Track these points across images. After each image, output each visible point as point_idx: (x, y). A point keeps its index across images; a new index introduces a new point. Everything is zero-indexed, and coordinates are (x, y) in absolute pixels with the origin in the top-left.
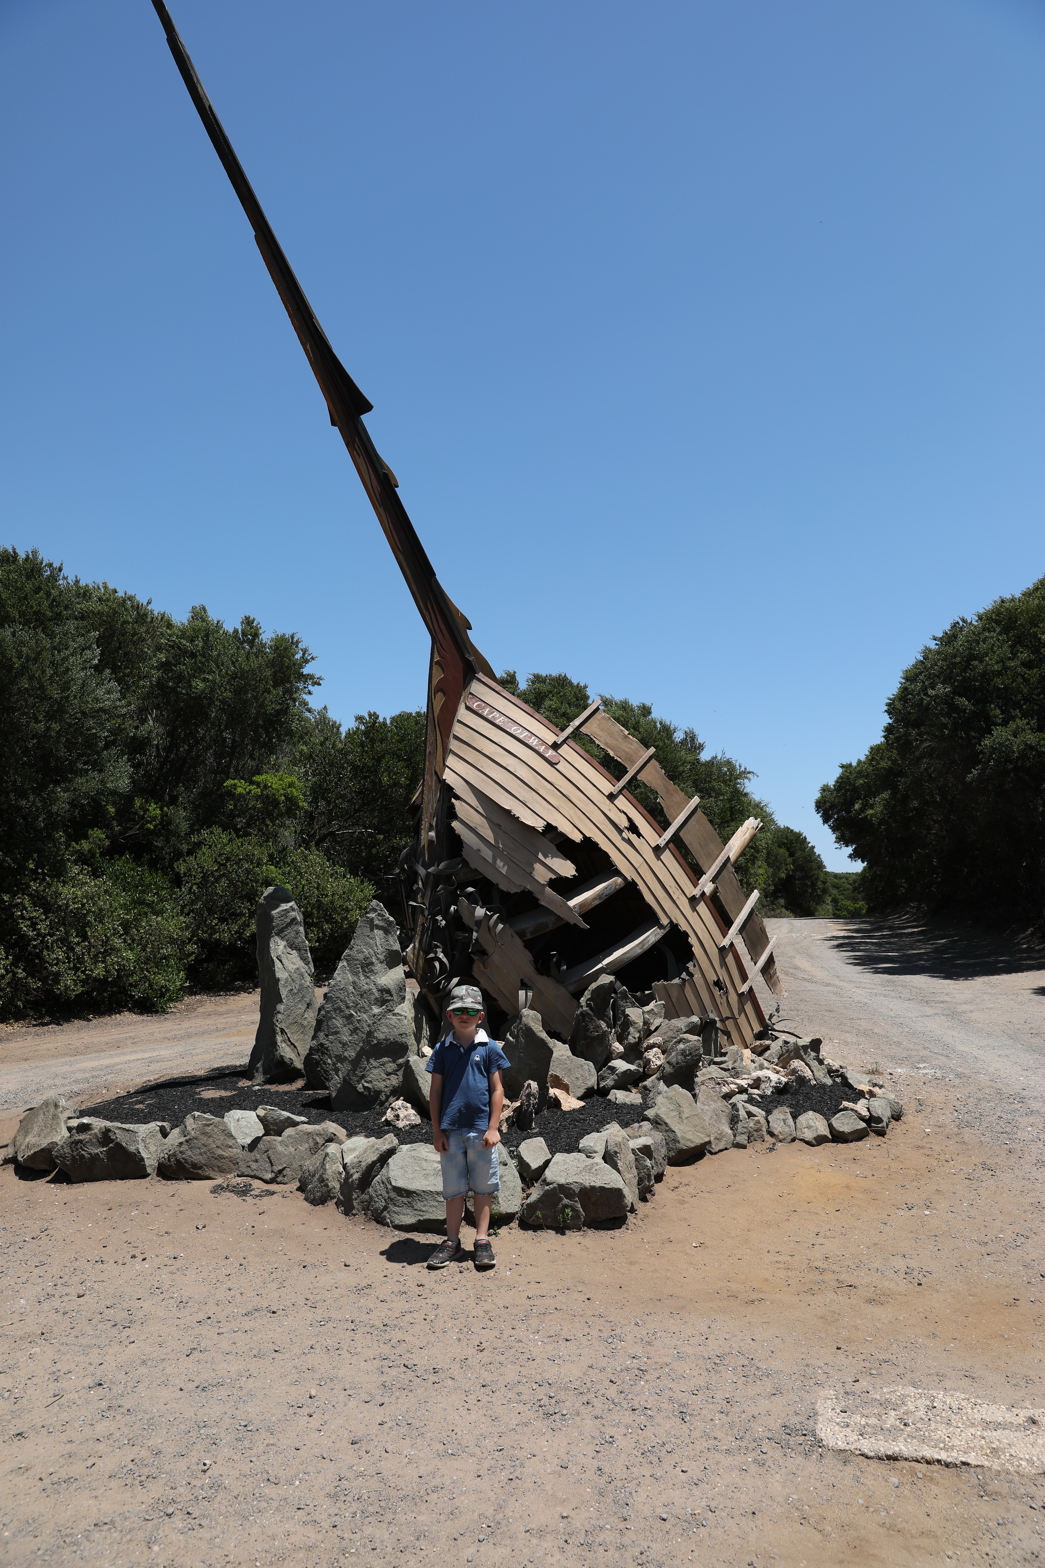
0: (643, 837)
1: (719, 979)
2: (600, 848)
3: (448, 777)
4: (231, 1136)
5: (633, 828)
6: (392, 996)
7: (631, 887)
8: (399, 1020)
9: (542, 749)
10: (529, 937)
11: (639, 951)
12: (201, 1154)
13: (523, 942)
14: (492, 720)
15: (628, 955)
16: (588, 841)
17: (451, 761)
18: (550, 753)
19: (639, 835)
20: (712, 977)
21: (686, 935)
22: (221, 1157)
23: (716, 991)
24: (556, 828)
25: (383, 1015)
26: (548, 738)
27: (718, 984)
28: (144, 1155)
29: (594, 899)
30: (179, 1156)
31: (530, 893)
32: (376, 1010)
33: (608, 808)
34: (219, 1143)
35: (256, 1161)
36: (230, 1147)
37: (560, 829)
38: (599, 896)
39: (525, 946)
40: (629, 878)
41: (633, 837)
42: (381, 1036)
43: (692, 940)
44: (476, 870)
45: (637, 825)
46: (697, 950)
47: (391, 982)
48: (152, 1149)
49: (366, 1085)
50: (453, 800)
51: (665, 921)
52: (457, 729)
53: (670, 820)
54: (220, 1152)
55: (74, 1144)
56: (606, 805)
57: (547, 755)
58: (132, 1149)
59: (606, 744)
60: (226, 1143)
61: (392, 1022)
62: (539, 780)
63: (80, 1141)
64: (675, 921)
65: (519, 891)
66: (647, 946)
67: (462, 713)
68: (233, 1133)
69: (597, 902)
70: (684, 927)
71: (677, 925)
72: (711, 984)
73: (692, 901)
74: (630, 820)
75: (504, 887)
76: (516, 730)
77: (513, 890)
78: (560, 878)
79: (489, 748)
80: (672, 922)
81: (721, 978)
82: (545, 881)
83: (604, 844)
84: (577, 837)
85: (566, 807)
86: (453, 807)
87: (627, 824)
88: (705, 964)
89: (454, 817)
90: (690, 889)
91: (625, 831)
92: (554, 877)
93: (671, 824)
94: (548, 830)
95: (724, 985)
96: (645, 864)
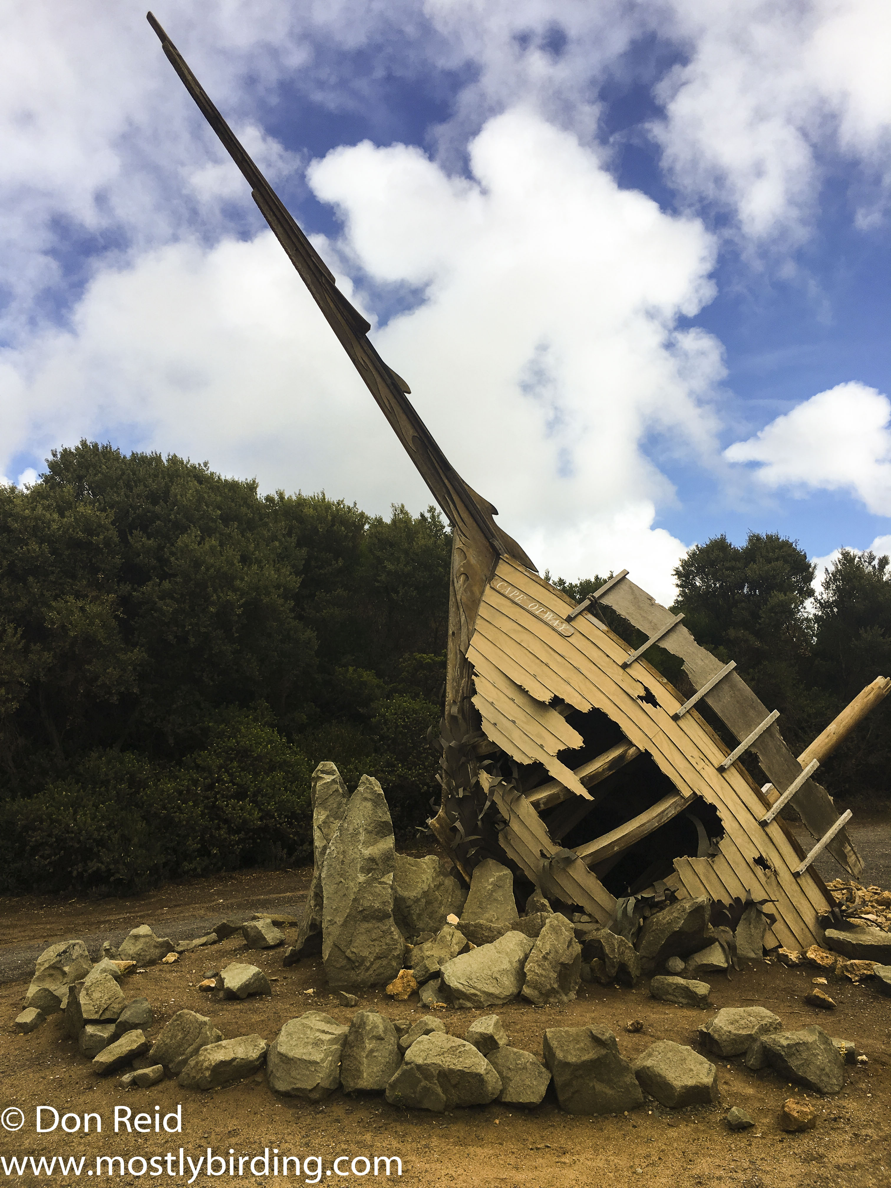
0: (660, 707)
1: (761, 856)
2: (610, 720)
3: (471, 656)
5: (649, 698)
6: (377, 864)
8: (383, 888)
9: (555, 624)
10: (542, 808)
13: (538, 813)
14: (513, 598)
16: (596, 712)
17: (476, 640)
18: (564, 628)
19: (655, 704)
20: (751, 854)
21: (713, 808)
23: (759, 870)
24: (563, 700)
25: (369, 883)
26: (564, 612)
27: (761, 861)
29: (604, 770)
31: (541, 764)
32: (362, 878)
33: (621, 678)
37: (568, 701)
38: (609, 766)
39: (540, 817)
40: (641, 748)
41: (648, 707)
42: (366, 904)
43: (722, 813)
44: (493, 743)
45: (654, 694)
46: (728, 824)
47: (377, 852)
49: (354, 950)
50: (473, 677)
51: (687, 793)
52: (483, 611)
53: (697, 688)
56: (618, 674)
57: (560, 629)
59: (628, 614)
61: (377, 890)
62: (551, 655)
64: (699, 793)
65: (531, 762)
67: (489, 596)
69: (607, 773)
70: (710, 798)
71: (701, 797)
72: (751, 861)
73: (721, 770)
74: (646, 689)
75: (518, 758)
76: (532, 607)
77: (526, 762)
78: (569, 749)
79: (506, 625)
80: (694, 793)
81: (764, 855)
82: (553, 751)
83: (614, 715)
84: (585, 708)
85: (576, 680)
86: (473, 684)
87: (643, 693)
88: (741, 840)
89: (474, 692)
90: (718, 757)
91: (639, 701)
92: (562, 748)
93: (695, 692)
94: (557, 702)
95: (769, 863)
96: (661, 733)
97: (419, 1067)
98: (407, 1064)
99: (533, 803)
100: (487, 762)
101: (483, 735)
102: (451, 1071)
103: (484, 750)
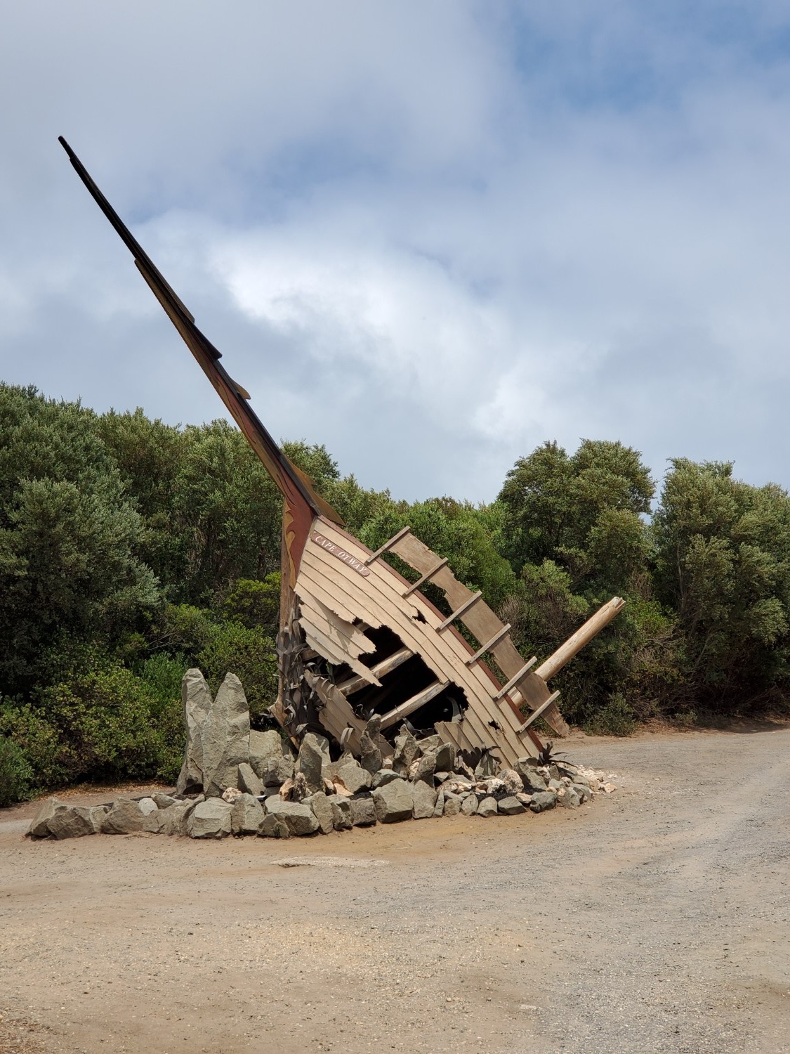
0: (428, 623)
1: (494, 721)
2: (394, 633)
3: (298, 590)
4: (140, 811)
5: (421, 618)
6: (238, 730)
7: (416, 658)
9: (357, 567)
10: (349, 694)
11: (424, 701)
12: (122, 820)
13: (346, 697)
14: (327, 548)
15: (415, 704)
16: (384, 628)
17: (301, 578)
18: (363, 570)
19: (425, 622)
20: (488, 719)
21: (461, 690)
22: (134, 822)
23: (492, 730)
24: (362, 620)
25: (233, 741)
26: (363, 558)
27: (493, 724)
28: (93, 822)
29: (390, 667)
30: (110, 821)
31: (347, 665)
32: (229, 738)
33: (402, 604)
34: (133, 814)
35: (151, 823)
36: (139, 817)
37: (364, 621)
38: (393, 665)
39: (347, 700)
40: (415, 652)
41: (419, 624)
42: (233, 755)
43: (468, 693)
44: (315, 651)
45: (424, 615)
46: (471, 699)
47: (238, 722)
48: (98, 819)
50: (300, 605)
51: (443, 680)
52: (305, 557)
53: (453, 610)
54: (133, 819)
55: (58, 817)
56: (400, 602)
57: (360, 571)
58: (86, 819)
59: (409, 559)
60: (137, 814)
62: (354, 589)
63: (60, 816)
64: (452, 679)
65: (340, 664)
66: (429, 698)
67: (309, 545)
68: (142, 809)
69: (391, 669)
70: (459, 684)
71: (454, 683)
72: (486, 724)
73: (468, 665)
74: (419, 612)
75: (331, 661)
76: (341, 555)
77: (337, 663)
78: (366, 653)
79: (323, 568)
80: (449, 680)
81: (496, 720)
82: (356, 656)
83: (396, 630)
84: (376, 625)
85: (371, 606)
86: (300, 610)
87: (416, 615)
88: (480, 710)
89: (300, 616)
90: (467, 657)
91: (413, 620)
92: (362, 653)
93: (452, 613)
94: (357, 622)
95: (499, 725)
96: (428, 641)
97: (275, 815)
98: (269, 813)
99: (342, 691)
100: (311, 664)
101: (307, 646)
102: (293, 816)
103: (308, 656)
